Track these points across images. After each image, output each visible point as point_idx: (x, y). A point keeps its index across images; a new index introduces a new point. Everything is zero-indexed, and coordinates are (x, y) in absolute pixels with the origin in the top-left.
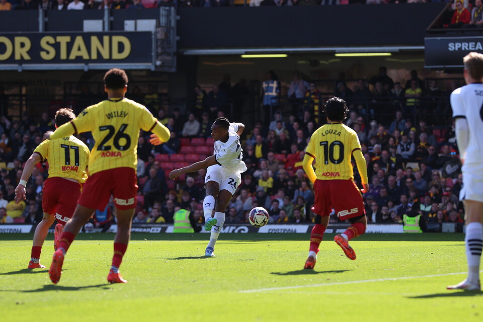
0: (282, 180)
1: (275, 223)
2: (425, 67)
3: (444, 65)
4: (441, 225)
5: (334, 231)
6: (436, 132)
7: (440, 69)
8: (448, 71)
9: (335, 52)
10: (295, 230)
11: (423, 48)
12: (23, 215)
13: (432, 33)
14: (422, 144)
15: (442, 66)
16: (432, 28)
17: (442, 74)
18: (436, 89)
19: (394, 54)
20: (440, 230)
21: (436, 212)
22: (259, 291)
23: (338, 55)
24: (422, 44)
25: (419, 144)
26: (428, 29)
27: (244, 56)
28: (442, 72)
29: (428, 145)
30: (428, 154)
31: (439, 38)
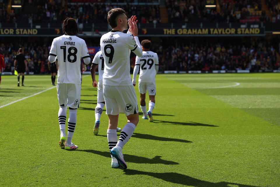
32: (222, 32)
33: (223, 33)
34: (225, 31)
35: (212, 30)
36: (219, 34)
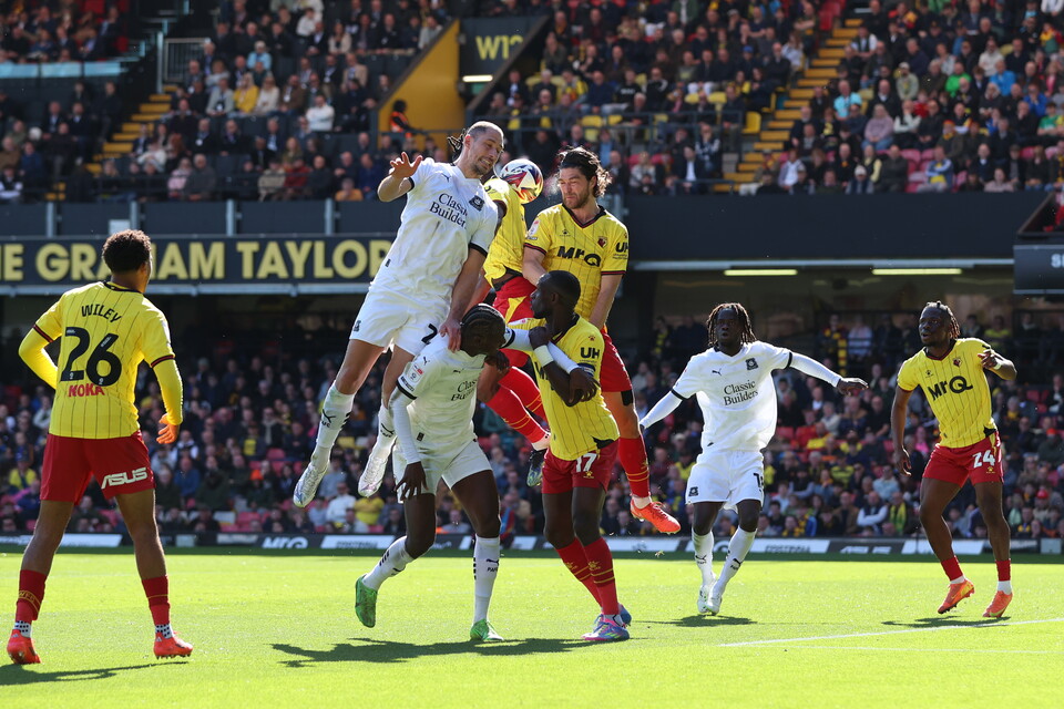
0: (787, 468)
1: (779, 536)
2: (1016, 292)
3: (1045, 288)
4: (1039, 543)
5: (870, 550)
6: (1033, 395)
7: (1038, 296)
8: (1050, 298)
9: (873, 268)
10: (809, 549)
11: (1010, 261)
12: (380, 520)
13: (1026, 240)
14: (1011, 415)
15: (1041, 291)
16: (1027, 230)
17: (1041, 304)
18: (1033, 326)
19: (966, 271)
20: (1037, 549)
21: (1029, 524)
22: (751, 644)
23: (877, 272)
24: (1010, 255)
25: (1006, 414)
26: (1020, 231)
27: (730, 273)
28: (1042, 299)
29: (1020, 416)
30: (1018, 430)
31: (1036, 247)
32: (309, 263)
33: (320, 271)
34: (328, 263)
35: (247, 249)
36: (291, 280)
